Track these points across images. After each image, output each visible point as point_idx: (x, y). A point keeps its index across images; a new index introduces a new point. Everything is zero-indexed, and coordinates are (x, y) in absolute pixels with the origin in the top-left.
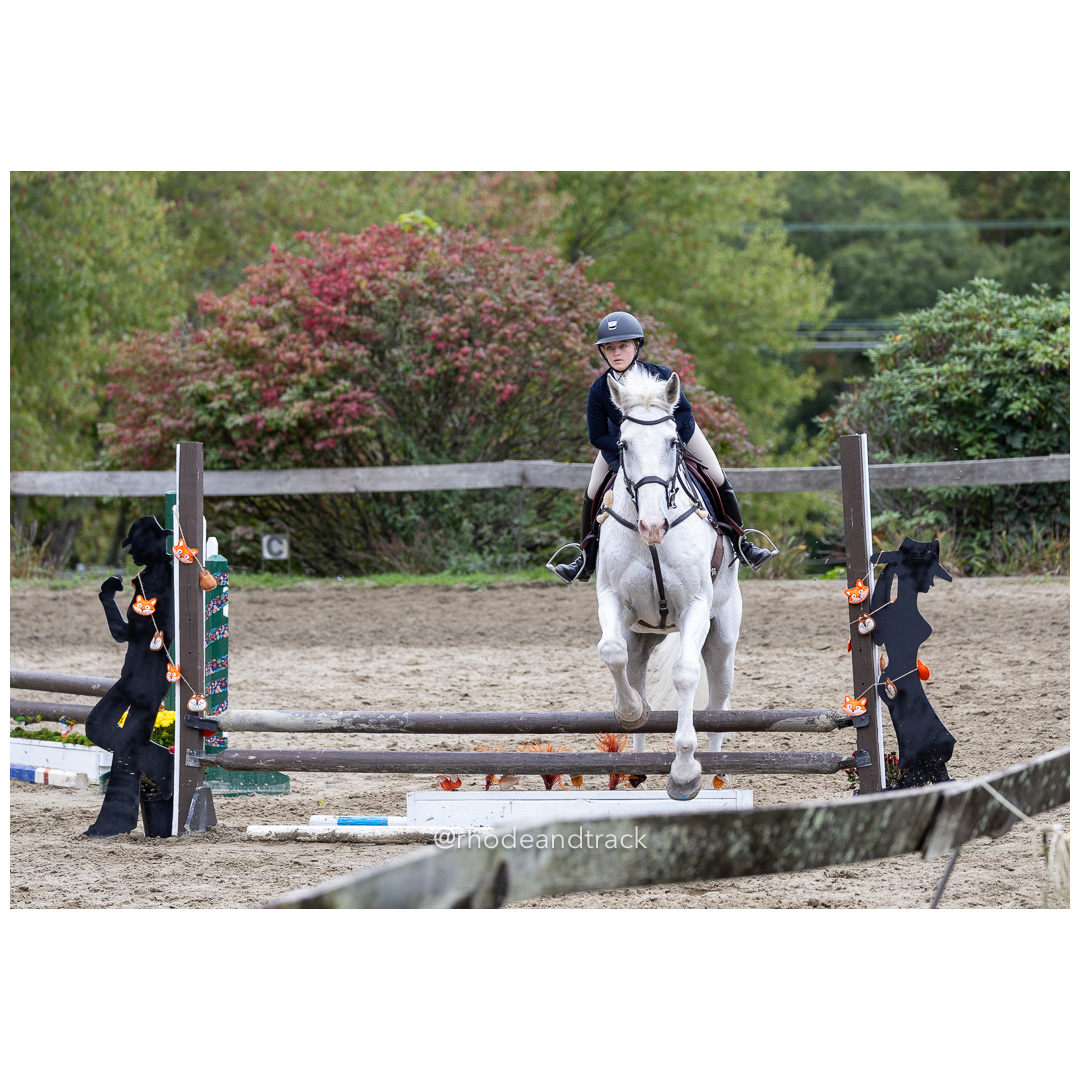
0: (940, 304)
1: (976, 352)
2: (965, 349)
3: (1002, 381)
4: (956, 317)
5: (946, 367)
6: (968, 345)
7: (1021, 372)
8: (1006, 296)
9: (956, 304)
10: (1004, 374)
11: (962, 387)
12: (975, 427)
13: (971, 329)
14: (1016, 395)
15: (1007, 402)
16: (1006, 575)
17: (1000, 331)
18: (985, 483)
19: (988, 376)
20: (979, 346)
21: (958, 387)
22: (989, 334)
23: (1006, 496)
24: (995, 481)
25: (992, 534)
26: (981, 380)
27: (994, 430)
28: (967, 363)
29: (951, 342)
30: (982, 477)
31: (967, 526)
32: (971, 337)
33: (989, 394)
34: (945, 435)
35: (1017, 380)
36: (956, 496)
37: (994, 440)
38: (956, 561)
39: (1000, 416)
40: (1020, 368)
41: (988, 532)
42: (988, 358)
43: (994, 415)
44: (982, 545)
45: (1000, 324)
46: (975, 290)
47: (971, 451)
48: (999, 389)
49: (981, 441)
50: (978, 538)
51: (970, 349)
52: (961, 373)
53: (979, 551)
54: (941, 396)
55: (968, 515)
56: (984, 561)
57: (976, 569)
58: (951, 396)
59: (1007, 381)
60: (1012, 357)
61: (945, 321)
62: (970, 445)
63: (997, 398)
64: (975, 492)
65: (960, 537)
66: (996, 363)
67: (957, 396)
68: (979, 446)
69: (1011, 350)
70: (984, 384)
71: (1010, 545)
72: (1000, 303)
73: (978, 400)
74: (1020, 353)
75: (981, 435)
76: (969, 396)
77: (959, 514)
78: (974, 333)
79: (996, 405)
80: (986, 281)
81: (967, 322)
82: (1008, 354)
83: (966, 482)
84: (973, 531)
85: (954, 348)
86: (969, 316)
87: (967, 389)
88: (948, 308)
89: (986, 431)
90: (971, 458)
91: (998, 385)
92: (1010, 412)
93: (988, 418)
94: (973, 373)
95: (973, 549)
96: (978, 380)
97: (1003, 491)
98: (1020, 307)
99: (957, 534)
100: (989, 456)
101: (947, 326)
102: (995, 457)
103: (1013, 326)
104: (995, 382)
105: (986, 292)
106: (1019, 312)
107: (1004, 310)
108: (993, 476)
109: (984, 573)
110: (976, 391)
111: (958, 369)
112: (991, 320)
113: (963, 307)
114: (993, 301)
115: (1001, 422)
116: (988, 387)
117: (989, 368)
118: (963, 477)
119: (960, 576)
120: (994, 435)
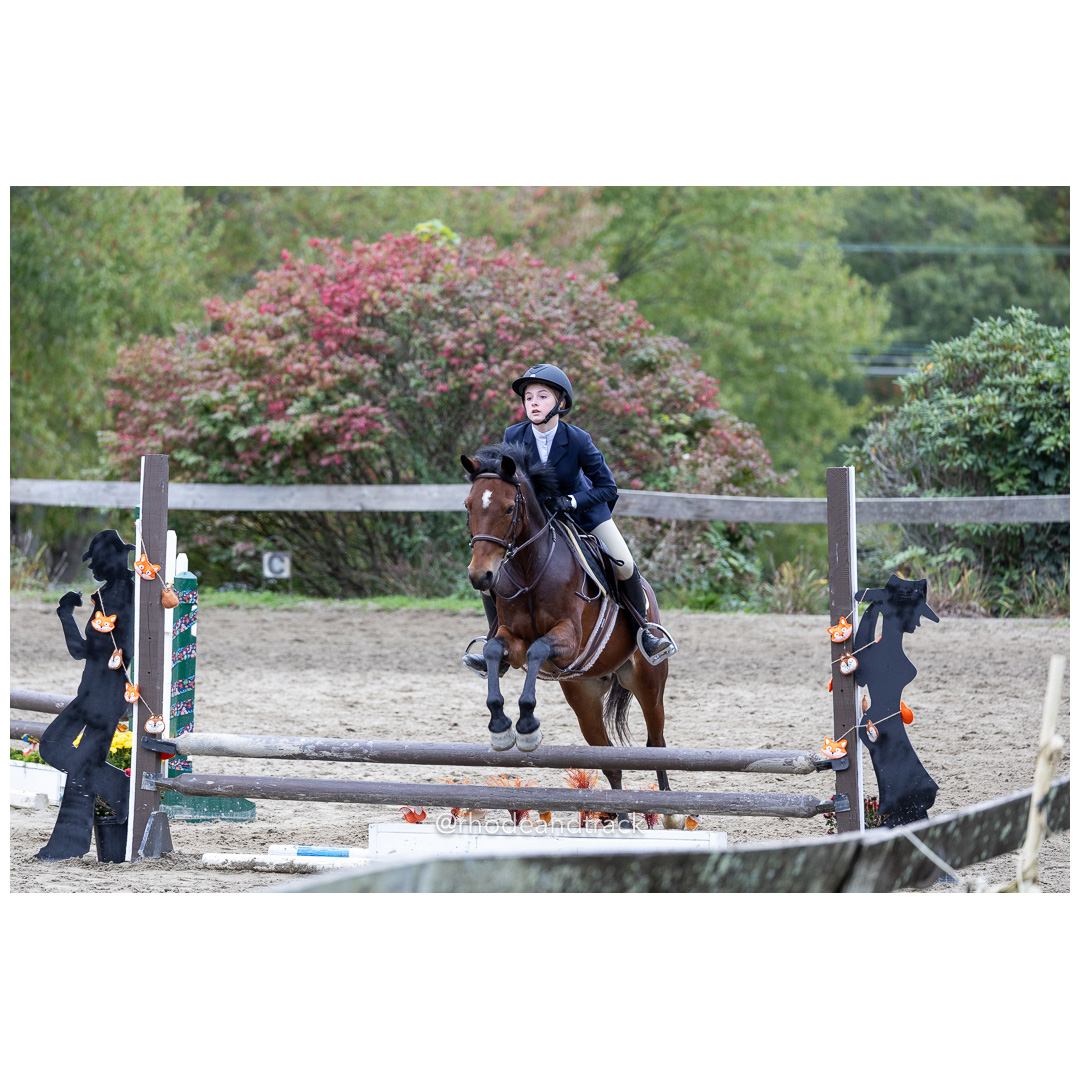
0: (975, 333)
1: (1010, 384)
2: (998, 380)
3: (1036, 415)
4: (992, 347)
5: (978, 398)
6: (1002, 377)
7: (1056, 406)
8: (1044, 327)
9: (991, 334)
10: (1037, 408)
11: (994, 420)
12: (1006, 461)
13: (1006, 359)
14: (1049, 430)
15: (1040, 437)
16: (1034, 617)
17: (1036, 363)
18: (1015, 520)
19: (1021, 409)
20: (1014, 378)
21: (989, 420)
22: (1024, 366)
23: (1037, 534)
24: (1025, 519)
25: (1021, 574)
26: (1014, 414)
27: (1027, 466)
28: (1000, 395)
29: (984, 373)
30: (1012, 514)
31: (994, 564)
32: (1005, 369)
33: (1022, 428)
34: (975, 469)
35: (1051, 415)
36: (985, 533)
37: (1026, 476)
38: (982, 600)
39: (1032, 451)
40: (1055, 402)
41: (1017, 571)
42: (1022, 391)
43: (1027, 451)
44: (1012, 585)
45: (1036, 356)
46: (1011, 319)
47: (1001, 487)
48: (1032, 424)
49: (1012, 477)
50: (1006, 577)
51: (1004, 381)
52: (994, 406)
53: (1007, 591)
54: (972, 429)
55: (997, 553)
56: (1012, 601)
57: (1003, 610)
58: (982, 429)
59: (1041, 415)
60: (1047, 391)
61: (979, 351)
62: (1001, 480)
63: (1031, 433)
64: (1005, 529)
65: (987, 576)
66: (1030, 397)
67: (988, 429)
68: (1010, 482)
69: (1047, 383)
70: (1017, 418)
71: (1040, 585)
72: (1037, 334)
73: (1010, 435)
74: (1055, 387)
75: (1012, 470)
76: (1001, 429)
77: (988, 551)
78: (1009, 364)
79: (1029, 439)
80: (1023, 311)
81: (1001, 353)
82: (1043, 387)
83: (994, 519)
84: (1002, 569)
85: (987, 379)
86: (1003, 347)
87: (999, 422)
88: (983, 338)
89: (1017, 466)
90: (1002, 494)
91: (1032, 419)
92: (1043, 448)
93: (1020, 453)
94: (1007, 406)
95: (1001, 589)
96: (1011, 414)
97: (1034, 530)
98: (1058, 339)
99: (985, 572)
100: (1020, 492)
101: (981, 356)
102: (1026, 494)
103: (1050, 358)
104: (1028, 416)
105: (1023, 321)
106: (1056, 343)
107: (1041, 342)
108: (1023, 513)
109: (1012, 614)
110: (1008, 425)
111: (990, 401)
112: (1027, 351)
113: (998, 337)
114: (1030, 331)
115: (1034, 457)
116: (1021, 421)
117: (1023, 401)
118: (992, 513)
119: (986, 616)
120: (1026, 471)
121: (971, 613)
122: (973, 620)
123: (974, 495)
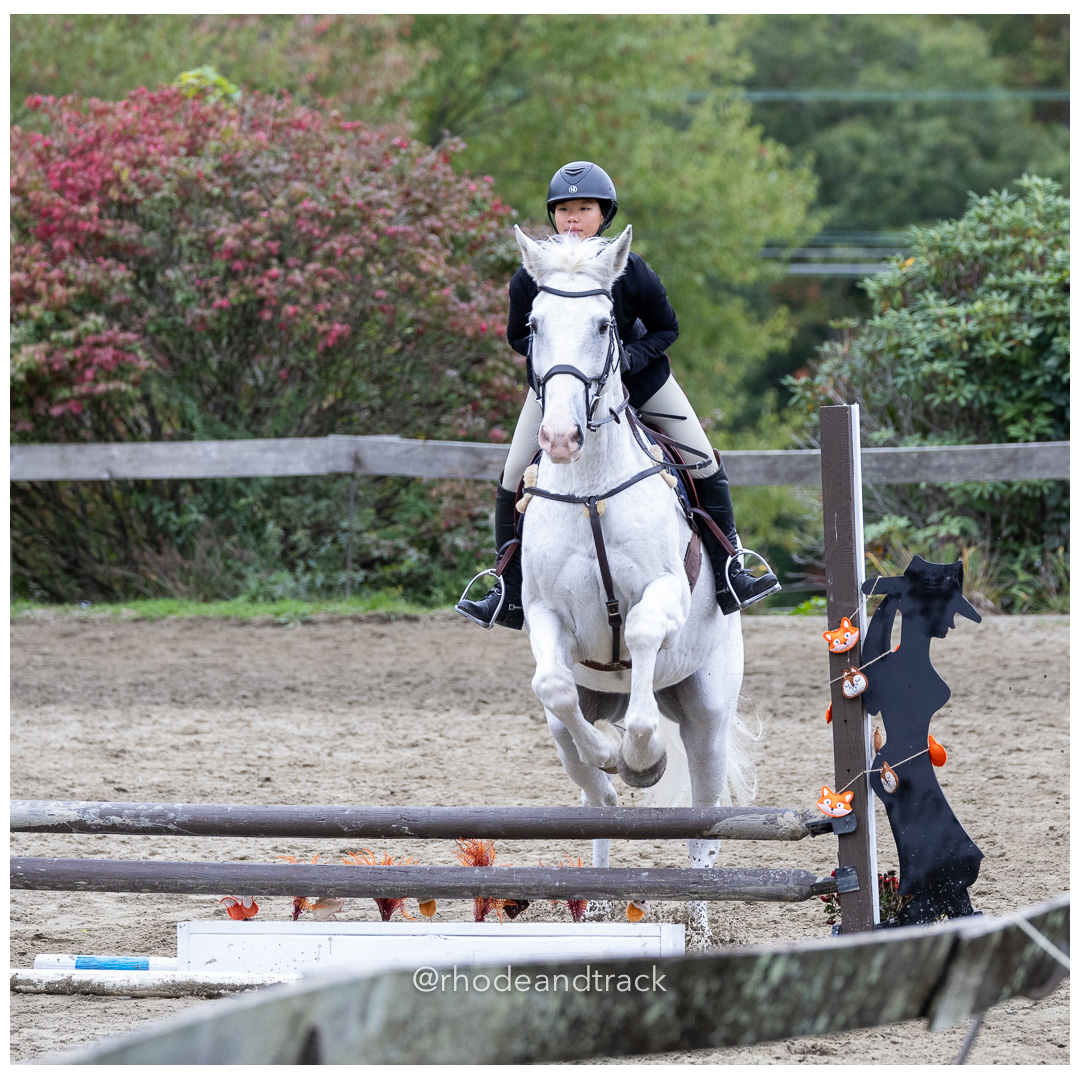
0: (971, 213)
1: (1022, 284)
2: (1006, 280)
3: (1061, 328)
4: (995, 233)
5: (978, 306)
6: (1011, 275)
9: (994, 214)
11: (1002, 336)
12: (1020, 394)
13: (1016, 250)
17: (1059, 255)
18: (1033, 477)
19: (1039, 320)
20: (1028, 277)
21: (995, 336)
22: (1043, 259)
24: (1048, 475)
25: (1043, 552)
26: (1030, 326)
27: (1048, 400)
28: (1009, 300)
29: (986, 270)
30: (1029, 469)
31: (1006, 539)
32: (1016, 263)
33: (1042, 346)
34: (976, 405)
36: (992, 495)
37: (1048, 415)
38: (989, 590)
39: (1056, 379)
41: (1037, 549)
42: (1040, 294)
43: (1048, 378)
44: (1029, 567)
45: (1059, 244)
46: (1022, 193)
47: (1013, 431)
48: (1056, 340)
49: (1028, 415)
50: (1022, 557)
51: (1015, 280)
52: (1000, 316)
53: (1023, 576)
54: (971, 349)
55: (1009, 523)
56: (1031, 591)
57: (1019, 603)
58: (985, 348)
61: (978, 239)
62: (1013, 421)
63: (1053, 353)
64: (1019, 491)
65: (996, 556)
66: (1052, 302)
67: (993, 348)
68: (1025, 423)
70: (1034, 332)
72: (1060, 214)
73: (1025, 356)
75: (1028, 406)
76: (1011, 349)
77: (995, 521)
78: (1021, 257)
79: (1052, 362)
80: (1036, 180)
81: (1010, 240)
83: (1006, 474)
84: (1014, 546)
85: (991, 279)
86: (1013, 232)
87: (1009, 338)
88: (984, 220)
89: (1036, 400)
90: (1014, 440)
91: (1055, 334)
93: (1039, 382)
94: (1019, 316)
95: (1014, 574)
96: (1025, 327)
97: (1060, 489)
99: (992, 550)
100: (1040, 437)
101: (981, 246)
102: (1049, 439)
104: (1050, 329)
105: (1039, 196)
108: (1045, 467)
109: (1031, 609)
110: (1021, 343)
111: (996, 309)
112: (1046, 238)
113: (1005, 218)
114: (1049, 209)
116: (1040, 336)
117: (1042, 309)
118: (1002, 467)
120: (1048, 408)
123: (976, 443)
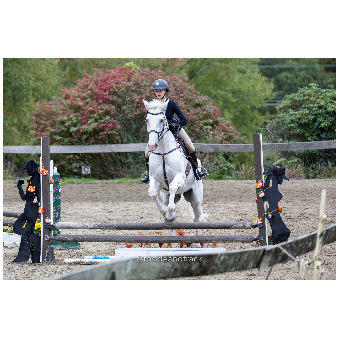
0: (299, 92)
1: (310, 107)
2: (307, 106)
3: (319, 116)
4: (304, 96)
5: (301, 112)
6: (308, 105)
7: (325, 113)
8: (320, 89)
9: (304, 92)
10: (319, 114)
11: (306, 118)
12: (310, 131)
13: (309, 99)
14: (323, 120)
15: (320, 123)
16: (320, 178)
17: (318, 100)
18: (313, 149)
19: (314, 114)
20: (311, 105)
21: (304, 118)
22: (314, 101)
23: (320, 153)
24: (316, 148)
25: (315, 165)
26: (312, 116)
27: (316, 132)
28: (307, 110)
29: (302, 104)
30: (312, 147)
31: (307, 163)
32: (309, 102)
33: (315, 120)
34: (301, 133)
35: (323, 116)
36: (304, 153)
37: (316, 135)
38: (304, 174)
39: (318, 127)
40: (324, 112)
41: (314, 165)
42: (314, 109)
43: (316, 127)
44: (313, 169)
45: (318, 98)
46: (310, 87)
47: (309, 139)
48: (318, 119)
49: (312, 135)
50: (311, 166)
51: (309, 106)
52: (305, 114)
53: (311, 171)
54: (299, 121)
55: (308, 159)
56: (313, 174)
57: (310, 177)
58: (302, 121)
59: (320, 116)
60: (322, 109)
61: (300, 97)
62: (309, 137)
63: (317, 122)
64: (310, 152)
65: (305, 166)
66: (317, 111)
67: (304, 121)
68: (311, 137)
69: (322, 106)
70: (313, 117)
71: (321, 169)
72: (318, 91)
73: (311, 122)
74: (324, 107)
75: (312, 133)
76: (308, 121)
77: (305, 159)
78: (310, 101)
79: (317, 124)
80: (314, 84)
81: (307, 97)
82: (320, 107)
83: (307, 148)
84: (310, 164)
85: (303, 106)
86: (308, 95)
87: (307, 119)
88: (302, 93)
89: (313, 132)
90: (309, 141)
91: (317, 117)
92: (321, 126)
93: (314, 128)
94: (309, 114)
95: (309, 170)
96: (311, 116)
97: (319, 152)
98: (325, 92)
99: (304, 165)
100: (314, 140)
101: (301, 99)
102: (316, 141)
103: (322, 99)
104: (316, 117)
105: (314, 87)
106: (324, 94)
107: (320, 94)
108: (316, 146)
109: (313, 178)
110: (310, 119)
111: (305, 112)
112: (315, 97)
113: (306, 92)
114: (316, 90)
115: (318, 129)
116: (314, 118)
117: (315, 112)
118: (306, 147)
119: (305, 179)
120: (316, 134)
121: (300, 178)
122: (301, 180)
123: (300, 142)
